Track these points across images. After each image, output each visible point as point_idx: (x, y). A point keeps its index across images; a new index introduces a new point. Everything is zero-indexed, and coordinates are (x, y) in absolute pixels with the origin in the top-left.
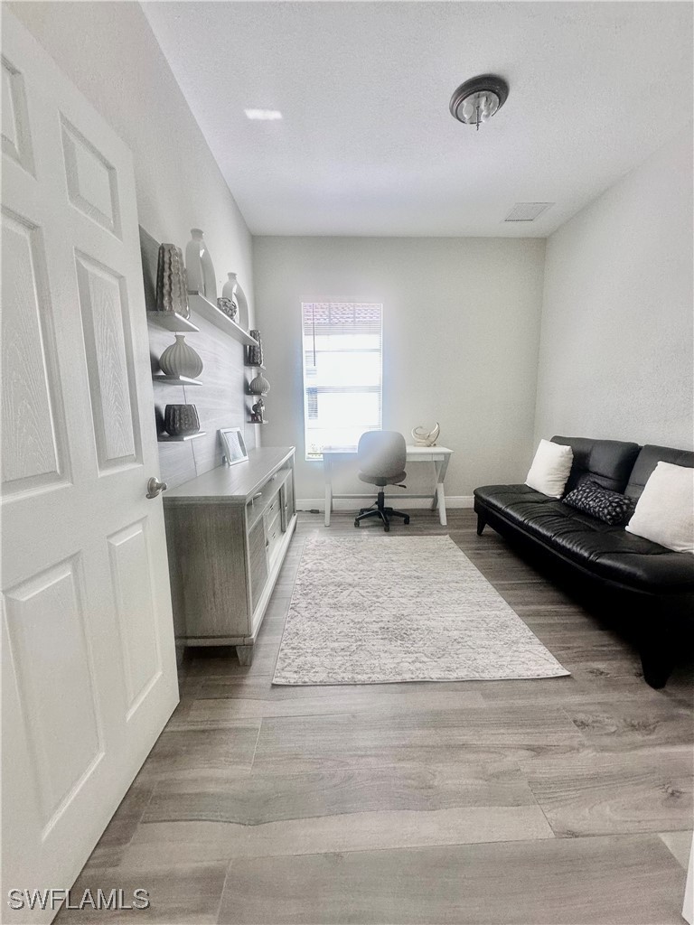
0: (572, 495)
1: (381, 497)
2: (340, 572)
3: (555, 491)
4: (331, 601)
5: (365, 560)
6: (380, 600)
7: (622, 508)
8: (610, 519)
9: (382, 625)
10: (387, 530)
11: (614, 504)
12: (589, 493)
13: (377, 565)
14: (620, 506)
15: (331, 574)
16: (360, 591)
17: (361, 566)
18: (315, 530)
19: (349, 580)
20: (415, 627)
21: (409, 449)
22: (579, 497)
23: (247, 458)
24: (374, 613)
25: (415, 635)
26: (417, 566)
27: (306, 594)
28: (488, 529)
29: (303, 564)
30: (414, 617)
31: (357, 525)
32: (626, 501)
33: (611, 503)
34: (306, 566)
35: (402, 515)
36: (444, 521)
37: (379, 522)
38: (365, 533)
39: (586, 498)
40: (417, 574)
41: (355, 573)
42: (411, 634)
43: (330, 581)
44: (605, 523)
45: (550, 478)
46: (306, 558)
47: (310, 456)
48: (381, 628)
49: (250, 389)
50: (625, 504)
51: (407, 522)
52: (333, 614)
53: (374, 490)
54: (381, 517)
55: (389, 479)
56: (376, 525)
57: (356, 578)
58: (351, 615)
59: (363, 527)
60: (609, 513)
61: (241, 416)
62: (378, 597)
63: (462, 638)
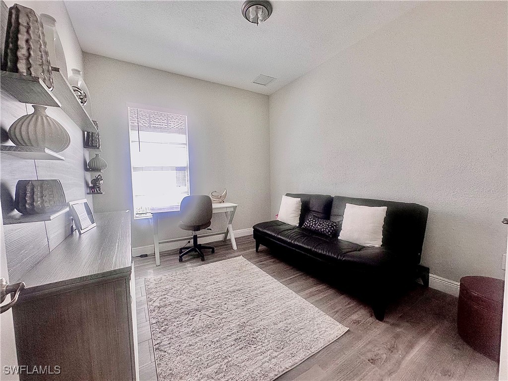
0: (307, 223)
1: (195, 238)
2: (184, 301)
3: (295, 222)
4: (189, 330)
5: (198, 286)
6: (224, 316)
7: (333, 228)
8: (330, 234)
9: (234, 337)
10: (203, 260)
11: (330, 226)
12: (315, 222)
13: (208, 288)
14: (332, 227)
15: (177, 305)
16: (207, 313)
17: (197, 292)
18: (150, 271)
19: (194, 306)
20: (256, 329)
21: (214, 206)
22: (311, 224)
23: (95, 224)
24: (225, 328)
25: (260, 336)
26: (234, 282)
27: (165, 331)
28: (261, 247)
29: (150, 303)
30: (252, 322)
31: (181, 260)
32: (335, 224)
33: (328, 226)
34: (155, 304)
35: (210, 248)
36: (235, 247)
37: (197, 255)
38: (188, 265)
39: (315, 224)
40: (237, 288)
41: (195, 299)
42: (257, 337)
43: (180, 312)
44: (328, 236)
45: (292, 215)
46: (151, 297)
47: (138, 215)
48: (236, 340)
49: (89, 167)
50: (334, 225)
51: (213, 252)
52: (193, 341)
53: (191, 234)
54: (196, 251)
55: (202, 225)
56: (195, 257)
57: (198, 303)
58: (208, 336)
59: (186, 261)
60: (329, 231)
61: (83, 189)
62: (221, 314)
63: (287, 327)
